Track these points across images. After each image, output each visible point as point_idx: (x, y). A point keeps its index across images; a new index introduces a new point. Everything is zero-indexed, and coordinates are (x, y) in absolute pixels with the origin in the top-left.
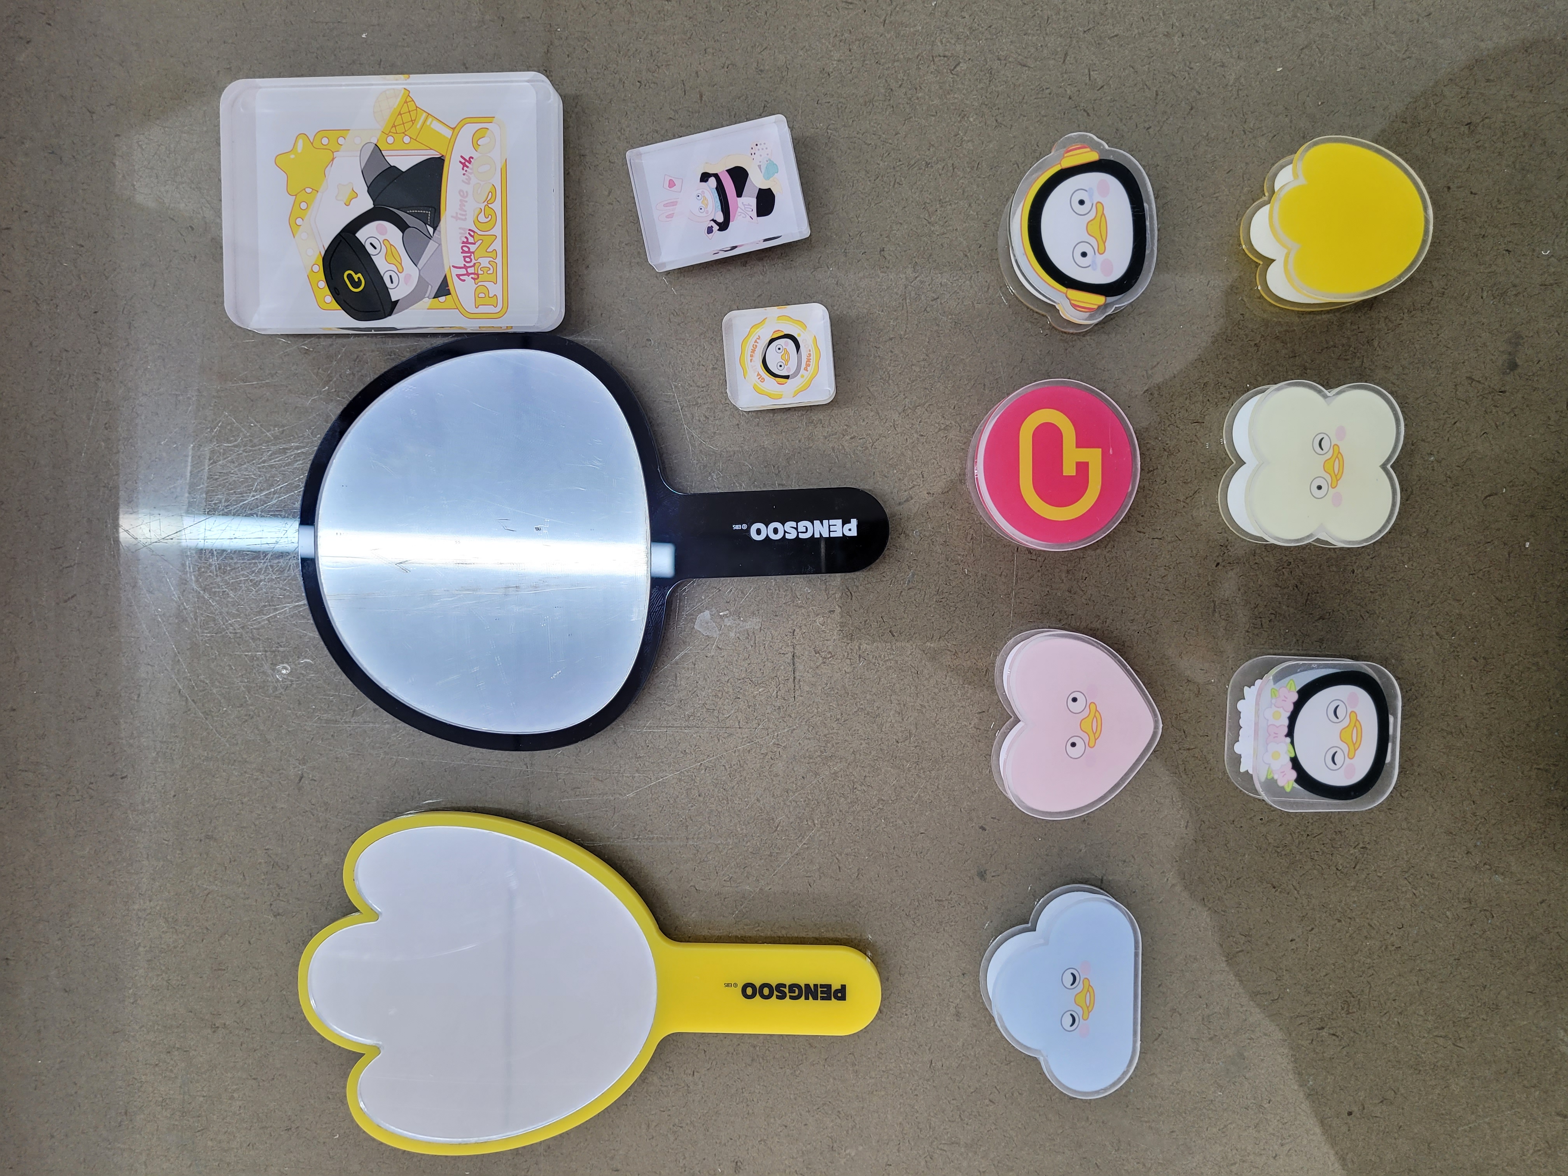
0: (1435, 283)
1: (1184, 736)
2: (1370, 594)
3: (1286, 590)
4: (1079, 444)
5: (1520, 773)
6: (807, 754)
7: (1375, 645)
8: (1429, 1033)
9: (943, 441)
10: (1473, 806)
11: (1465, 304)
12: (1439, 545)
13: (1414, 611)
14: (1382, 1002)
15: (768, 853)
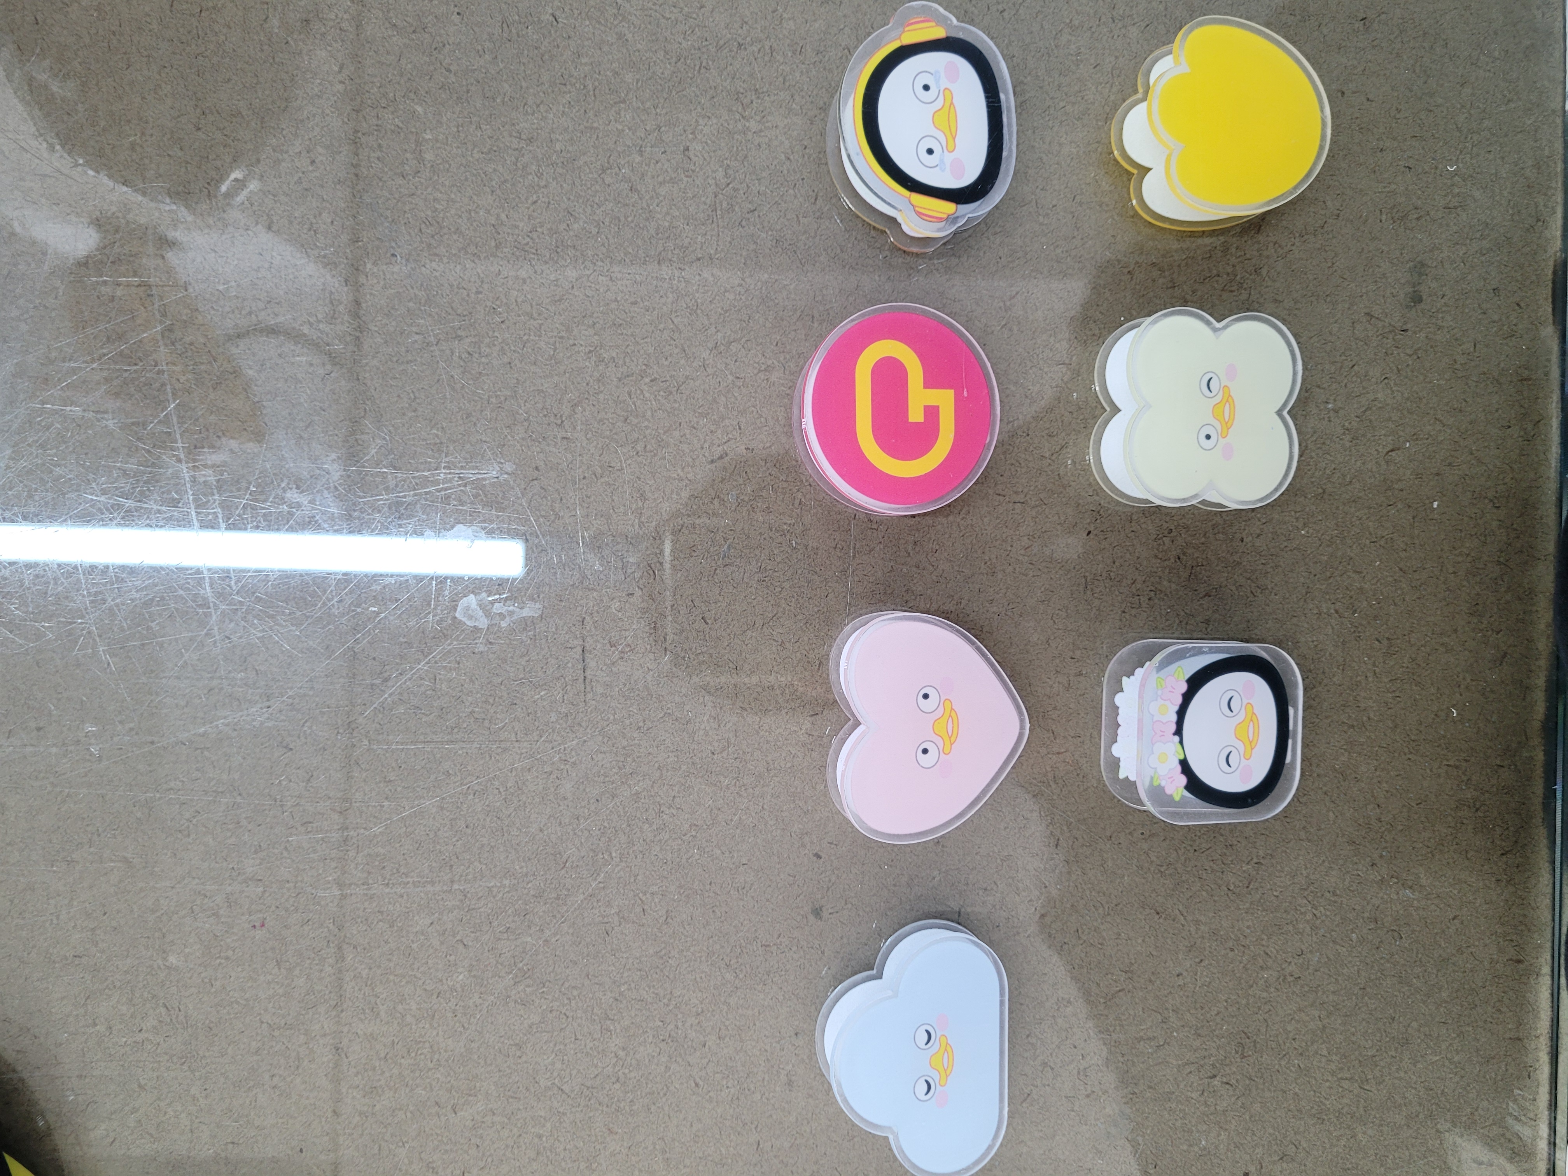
0: (1329, 203)
1: (1052, 738)
2: (1261, 567)
3: (1167, 563)
4: (928, 384)
5: (1428, 771)
6: (602, 772)
7: (1268, 626)
8: (1332, 1075)
9: (763, 385)
10: (1378, 811)
11: (1362, 228)
12: (1337, 508)
13: (1311, 586)
14: (1281, 1042)
15: (554, 895)
